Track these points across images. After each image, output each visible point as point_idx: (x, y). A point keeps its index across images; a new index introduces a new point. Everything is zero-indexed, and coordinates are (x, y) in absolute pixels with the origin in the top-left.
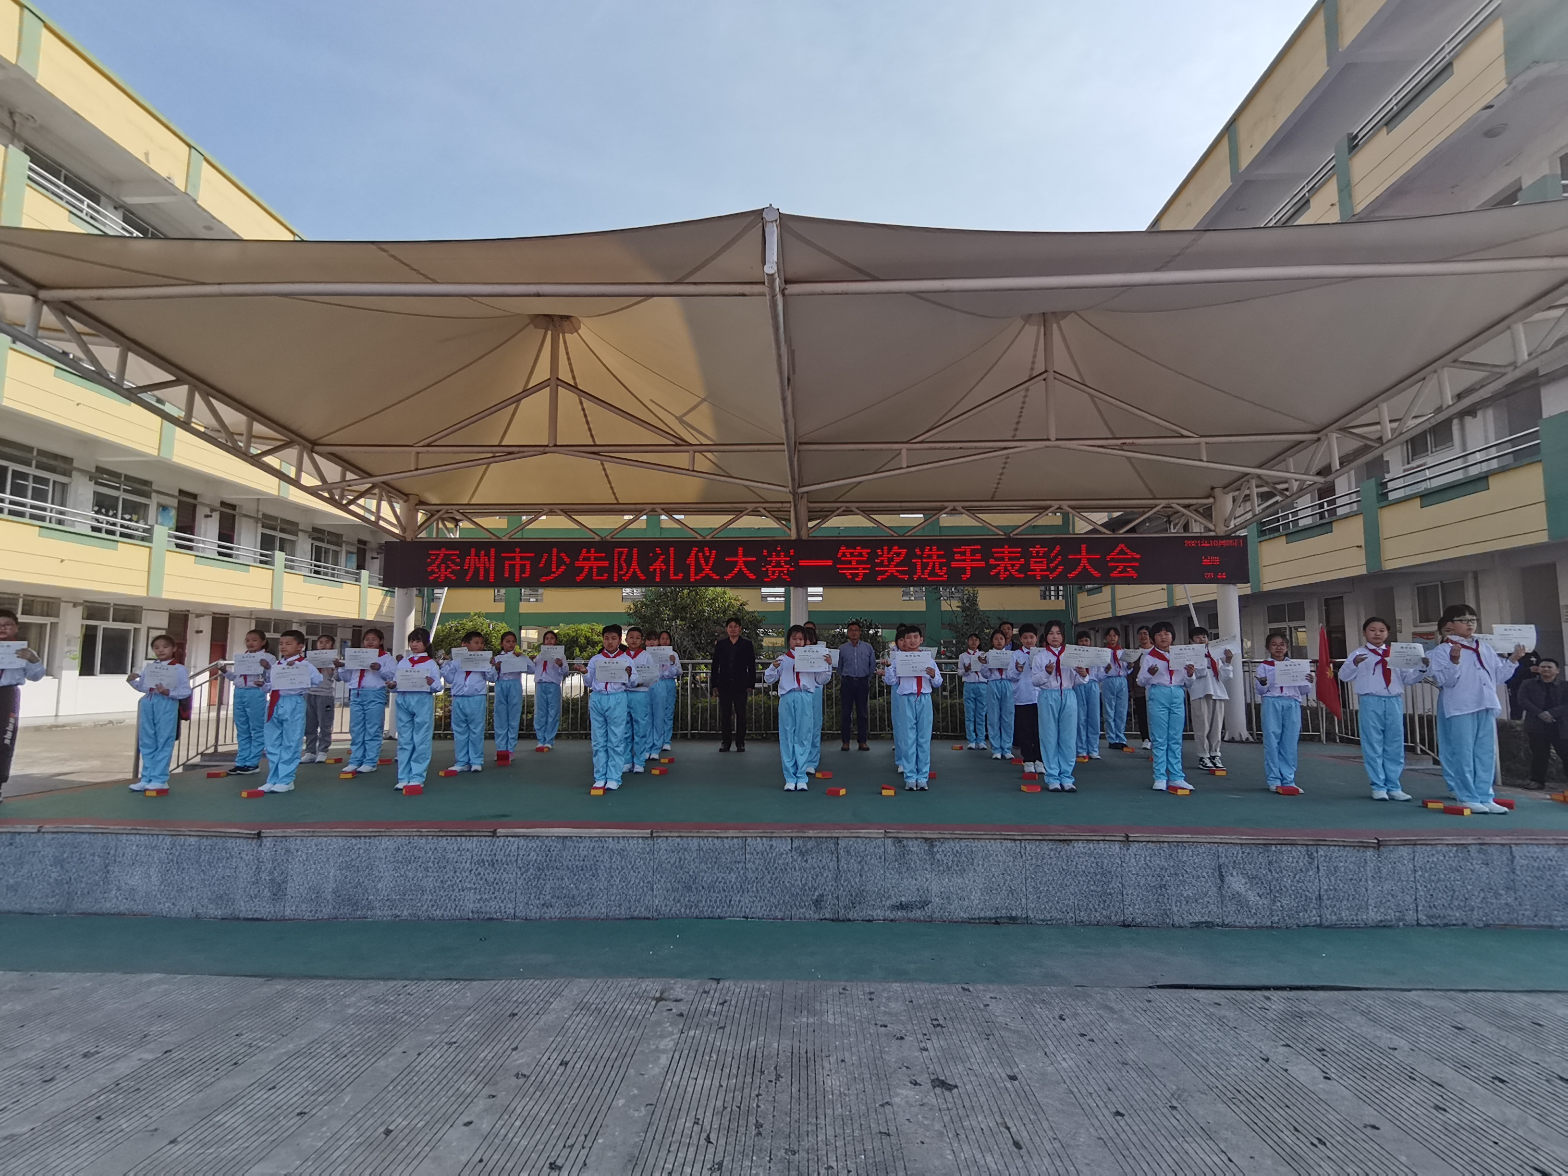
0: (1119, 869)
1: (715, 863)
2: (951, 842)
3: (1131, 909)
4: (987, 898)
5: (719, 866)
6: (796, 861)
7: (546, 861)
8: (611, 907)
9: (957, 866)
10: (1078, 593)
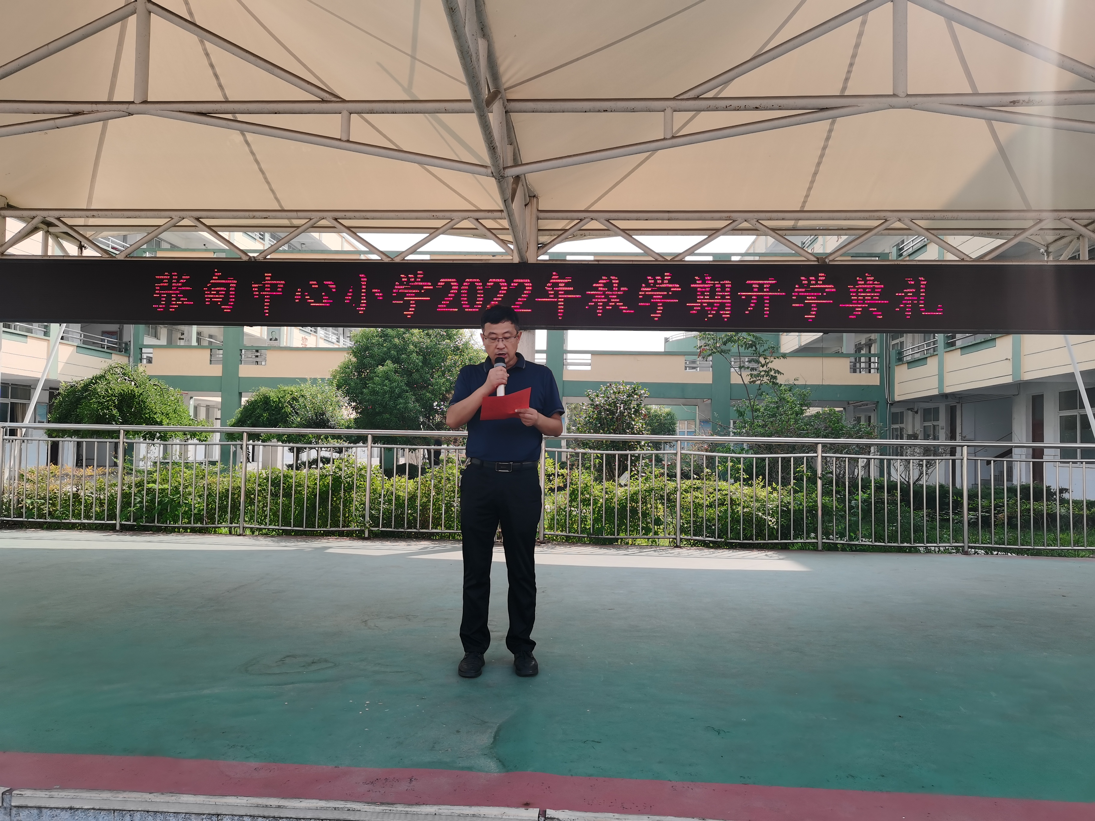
10: (896, 366)
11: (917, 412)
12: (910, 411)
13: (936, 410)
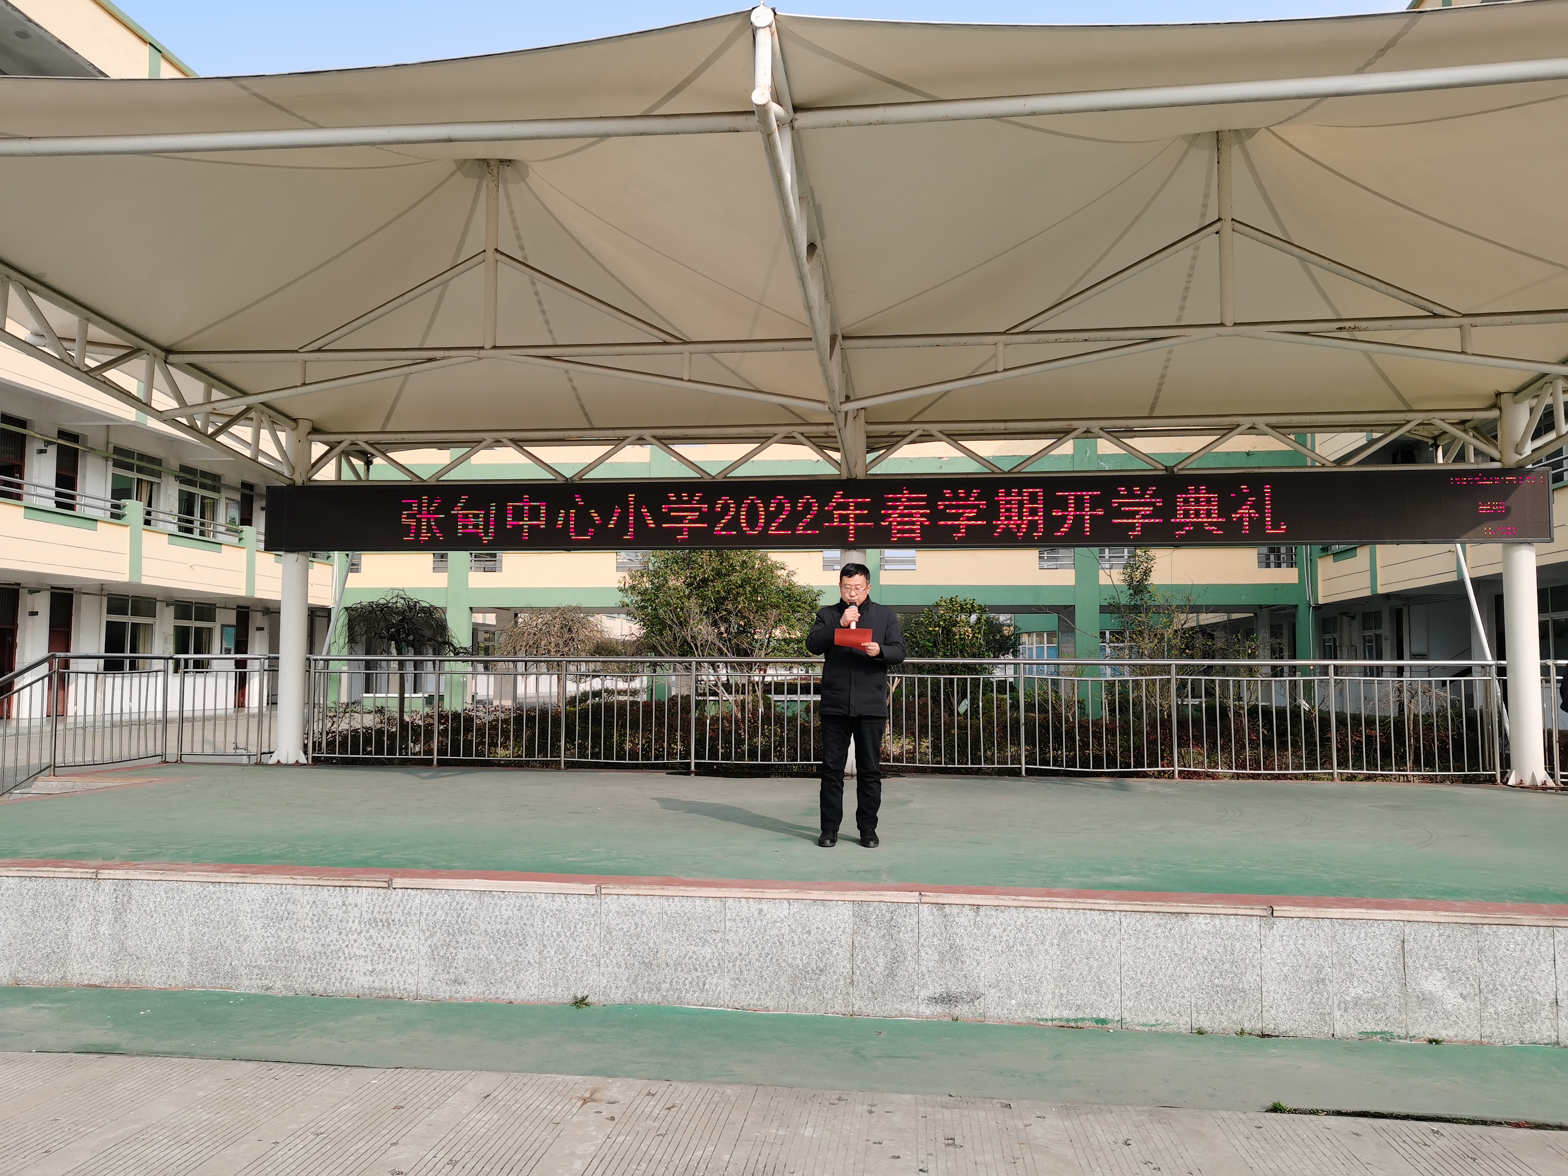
0: (1258, 956)
1: (683, 931)
2: (1013, 912)
3: (1273, 1012)
4: (1064, 992)
5: (690, 935)
6: (795, 931)
7: (457, 923)
8: (544, 987)
9: (1022, 944)
10: (1320, 558)
11: (1353, 618)
12: (1345, 619)
13: (1378, 615)
